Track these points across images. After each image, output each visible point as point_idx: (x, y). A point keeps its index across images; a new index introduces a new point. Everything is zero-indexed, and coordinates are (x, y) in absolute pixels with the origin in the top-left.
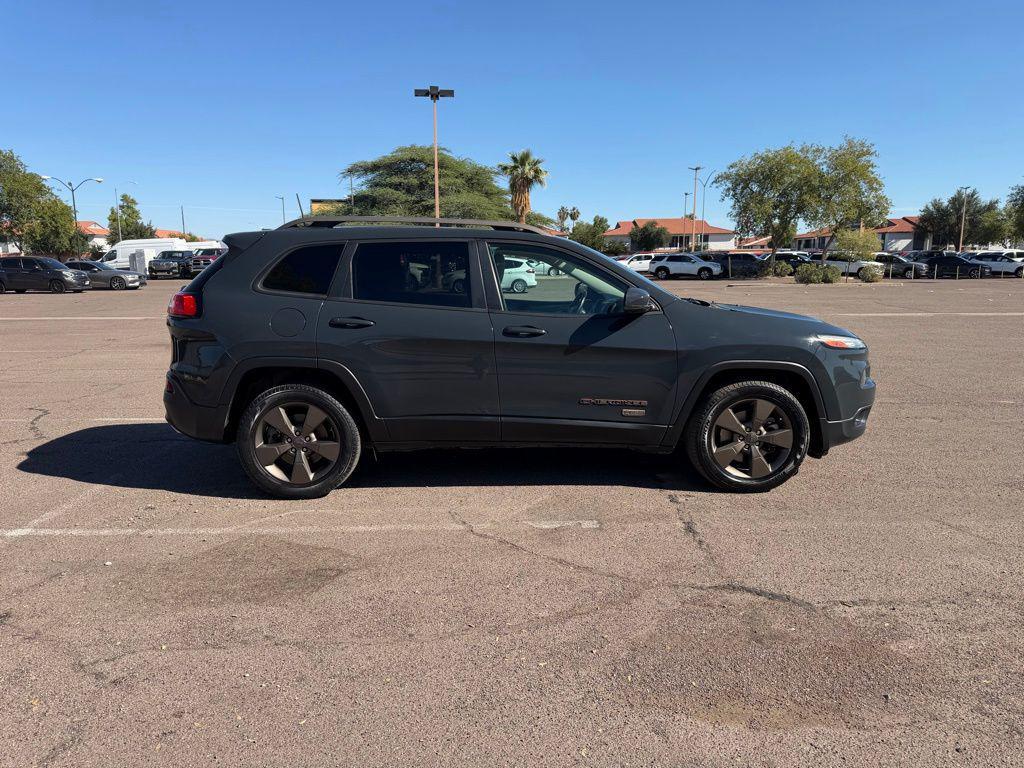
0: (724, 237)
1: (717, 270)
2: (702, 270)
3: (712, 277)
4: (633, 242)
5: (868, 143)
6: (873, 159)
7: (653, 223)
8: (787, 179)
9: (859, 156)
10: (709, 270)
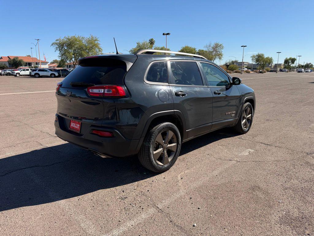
0: (44, 63)
1: (57, 74)
2: (51, 74)
3: (55, 77)
4: (9, 64)
5: (97, 37)
6: (99, 42)
7: (17, 58)
8: (76, 46)
9: (95, 41)
10: (54, 75)
